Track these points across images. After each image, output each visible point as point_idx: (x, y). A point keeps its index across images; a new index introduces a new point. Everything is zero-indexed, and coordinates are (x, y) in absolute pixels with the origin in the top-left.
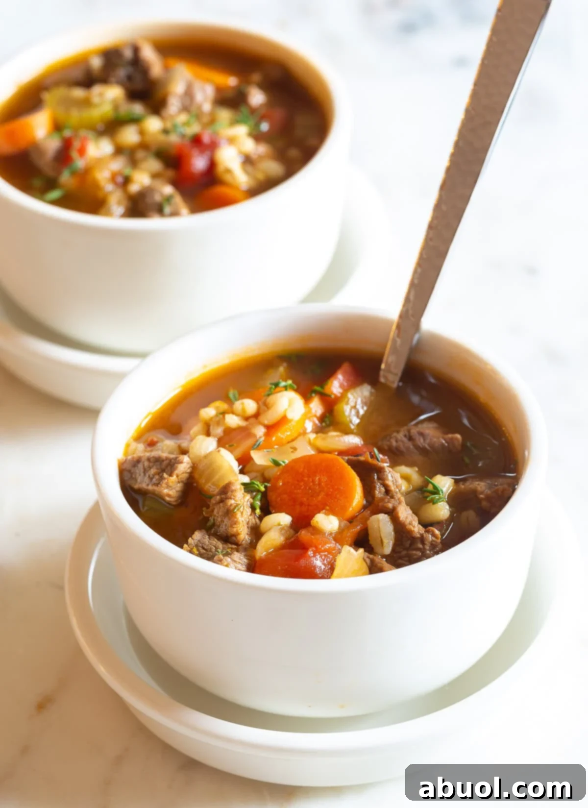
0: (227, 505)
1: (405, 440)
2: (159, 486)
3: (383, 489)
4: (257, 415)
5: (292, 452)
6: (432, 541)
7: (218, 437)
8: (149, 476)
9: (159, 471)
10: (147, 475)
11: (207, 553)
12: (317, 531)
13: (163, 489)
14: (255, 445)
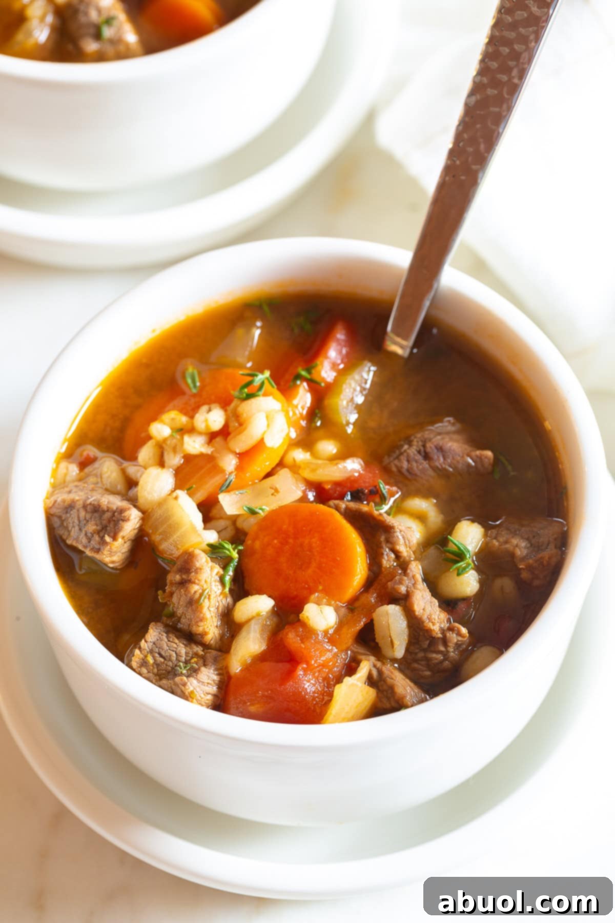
0: (189, 592)
1: (419, 458)
2: (100, 553)
3: (393, 556)
4: (224, 433)
5: (272, 494)
6: (458, 641)
7: (175, 467)
8: (86, 534)
9: (99, 528)
10: (84, 532)
11: (166, 662)
12: (308, 632)
13: (105, 556)
14: (223, 485)
